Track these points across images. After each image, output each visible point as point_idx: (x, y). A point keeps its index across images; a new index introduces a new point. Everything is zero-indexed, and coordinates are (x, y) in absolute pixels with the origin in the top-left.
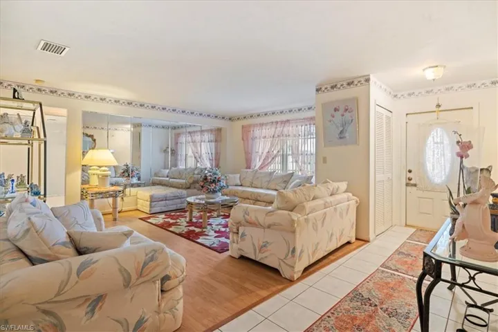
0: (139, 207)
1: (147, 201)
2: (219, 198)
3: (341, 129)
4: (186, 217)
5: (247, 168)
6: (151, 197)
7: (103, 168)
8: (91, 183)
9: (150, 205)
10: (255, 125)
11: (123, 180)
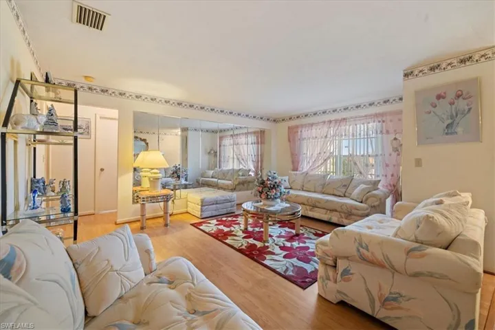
0: (189, 210)
1: (198, 204)
2: (279, 205)
3: (449, 121)
4: (239, 224)
5: (293, 170)
6: (202, 201)
7: (153, 171)
8: (142, 186)
9: (201, 209)
10: (302, 126)
11: (172, 181)
